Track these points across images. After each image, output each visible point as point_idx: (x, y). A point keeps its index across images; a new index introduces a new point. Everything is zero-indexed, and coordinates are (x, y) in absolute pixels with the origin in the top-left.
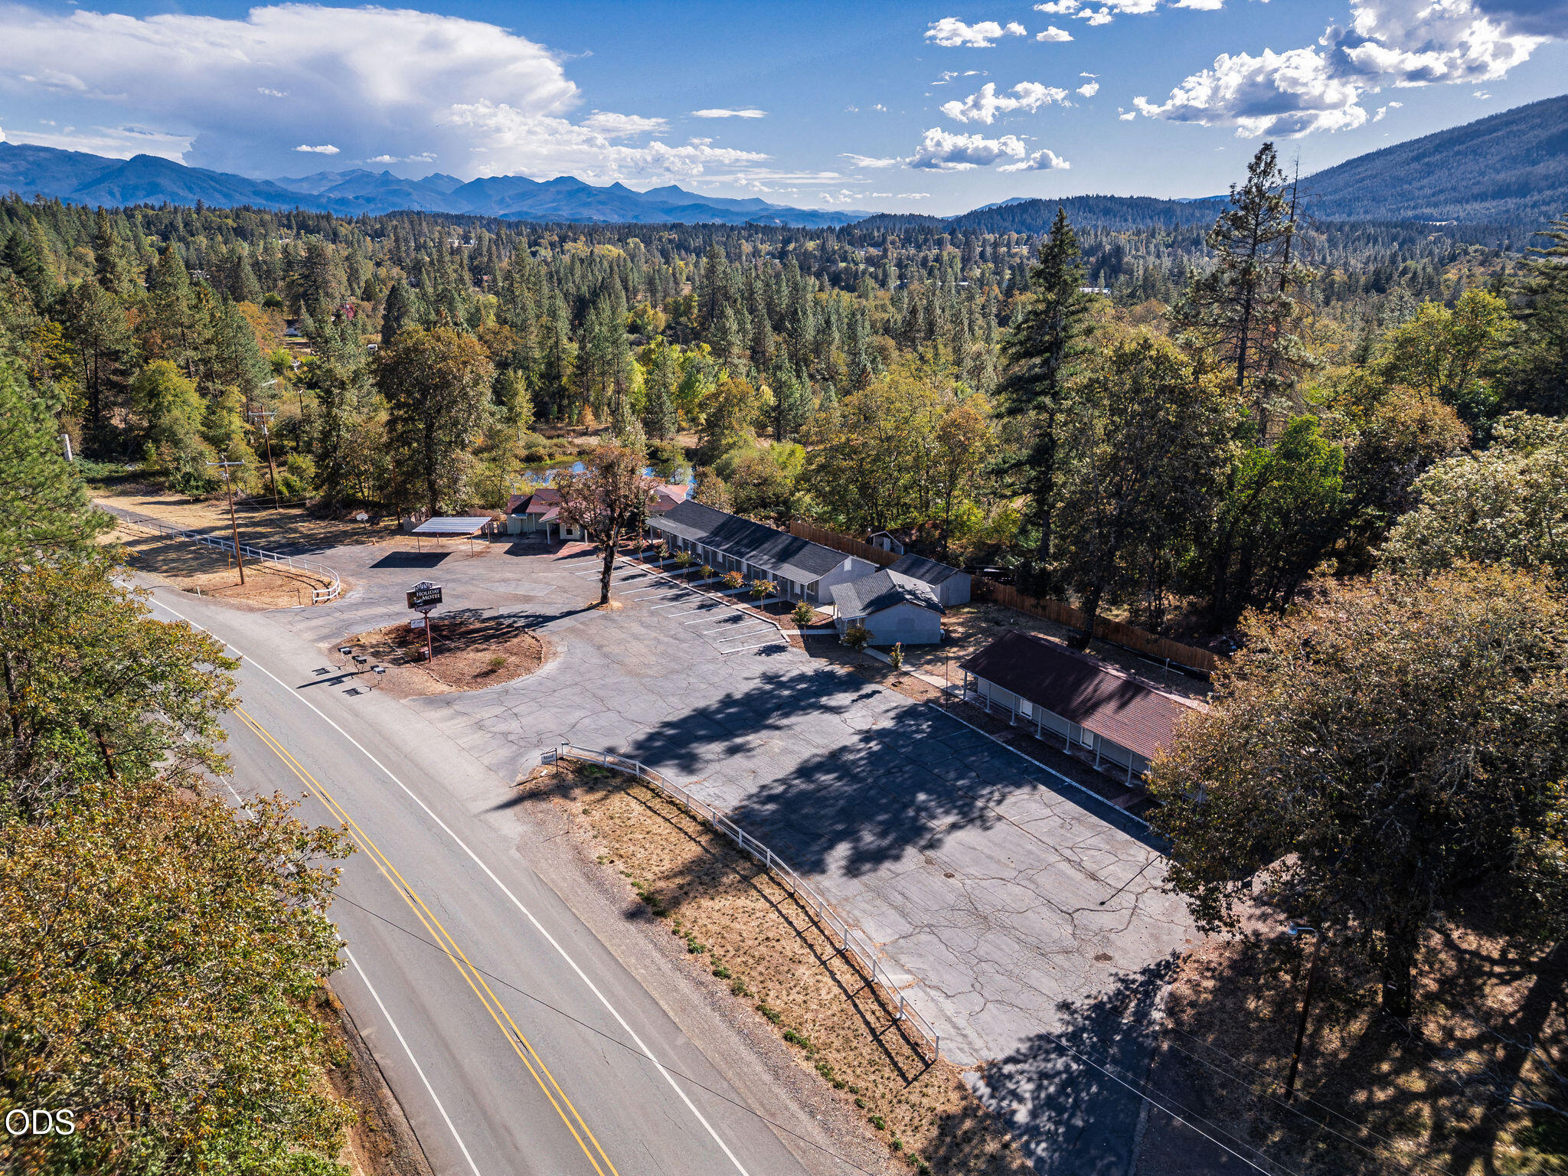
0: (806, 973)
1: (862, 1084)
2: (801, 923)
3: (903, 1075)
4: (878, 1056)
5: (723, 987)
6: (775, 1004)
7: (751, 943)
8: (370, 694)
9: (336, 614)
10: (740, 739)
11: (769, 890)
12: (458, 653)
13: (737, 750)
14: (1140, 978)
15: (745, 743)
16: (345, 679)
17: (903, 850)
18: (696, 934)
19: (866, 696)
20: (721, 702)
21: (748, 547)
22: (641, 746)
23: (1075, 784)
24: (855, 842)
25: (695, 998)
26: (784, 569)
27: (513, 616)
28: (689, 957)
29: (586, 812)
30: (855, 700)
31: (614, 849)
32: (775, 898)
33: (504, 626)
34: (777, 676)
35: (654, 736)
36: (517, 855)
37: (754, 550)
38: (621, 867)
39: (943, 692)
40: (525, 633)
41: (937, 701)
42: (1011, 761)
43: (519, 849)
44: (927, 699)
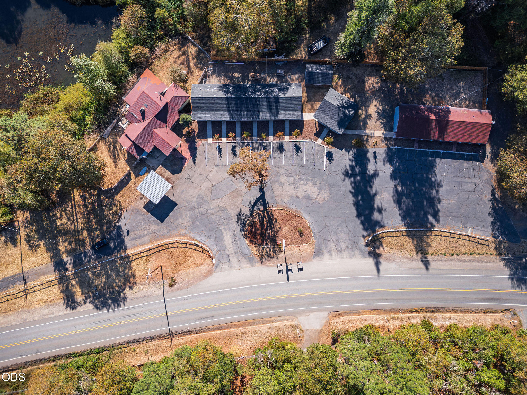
0: (460, 242)
1: (484, 251)
2: (448, 235)
3: (487, 245)
4: (481, 245)
5: (455, 256)
7: (448, 246)
8: (304, 266)
9: (227, 252)
10: (376, 206)
11: (436, 233)
12: (280, 233)
13: (380, 211)
14: (492, 198)
15: (378, 207)
16: (289, 268)
17: (437, 207)
18: (441, 252)
19: (375, 157)
20: (353, 196)
21: (254, 111)
22: (365, 229)
23: (443, 151)
24: (429, 214)
25: (458, 263)
26: (283, 115)
27: (253, 207)
28: (446, 257)
29: (391, 248)
30: (376, 162)
31: (407, 251)
32: (440, 234)
33: (261, 213)
34: (347, 172)
35: (362, 223)
36: (402, 269)
37: (259, 111)
38: (414, 253)
39: (386, 138)
40: (271, 210)
41: (390, 144)
42: (426, 154)
43: (401, 267)
44: (387, 144)
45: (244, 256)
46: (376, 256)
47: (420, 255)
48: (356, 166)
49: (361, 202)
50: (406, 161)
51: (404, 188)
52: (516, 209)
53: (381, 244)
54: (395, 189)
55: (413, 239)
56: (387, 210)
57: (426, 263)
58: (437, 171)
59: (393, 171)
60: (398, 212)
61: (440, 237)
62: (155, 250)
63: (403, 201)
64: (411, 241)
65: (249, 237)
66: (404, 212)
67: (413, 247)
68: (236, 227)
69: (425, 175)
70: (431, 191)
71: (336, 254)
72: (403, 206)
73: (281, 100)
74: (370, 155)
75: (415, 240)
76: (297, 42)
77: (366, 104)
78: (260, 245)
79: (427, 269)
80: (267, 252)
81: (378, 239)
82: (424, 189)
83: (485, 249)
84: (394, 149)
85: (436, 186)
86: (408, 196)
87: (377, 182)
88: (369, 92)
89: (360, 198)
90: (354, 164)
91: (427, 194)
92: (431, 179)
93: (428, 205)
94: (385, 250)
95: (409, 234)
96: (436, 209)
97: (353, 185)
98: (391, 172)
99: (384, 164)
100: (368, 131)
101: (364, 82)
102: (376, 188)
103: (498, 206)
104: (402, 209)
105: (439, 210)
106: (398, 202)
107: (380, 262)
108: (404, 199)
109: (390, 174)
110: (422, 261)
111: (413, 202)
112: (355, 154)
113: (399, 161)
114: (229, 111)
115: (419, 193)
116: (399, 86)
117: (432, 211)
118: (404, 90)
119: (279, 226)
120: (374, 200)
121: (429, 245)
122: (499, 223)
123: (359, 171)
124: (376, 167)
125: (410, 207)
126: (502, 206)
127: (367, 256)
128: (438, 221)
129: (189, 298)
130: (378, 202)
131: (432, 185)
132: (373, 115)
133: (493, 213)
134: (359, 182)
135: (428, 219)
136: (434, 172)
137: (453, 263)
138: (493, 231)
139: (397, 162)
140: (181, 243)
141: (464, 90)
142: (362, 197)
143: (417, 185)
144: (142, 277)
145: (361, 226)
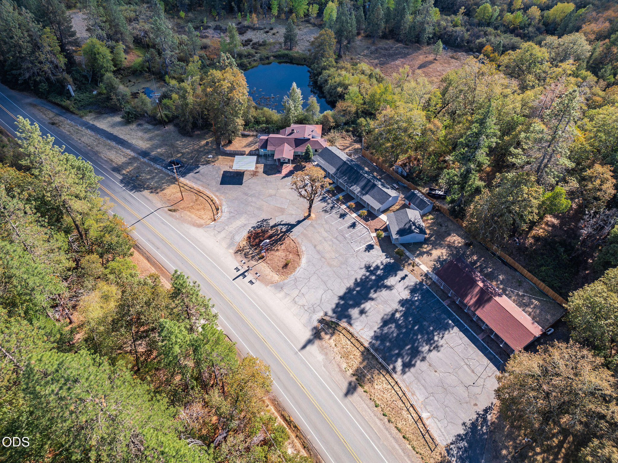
0: (404, 413)
1: (422, 452)
2: (400, 393)
3: (431, 449)
4: (425, 443)
5: (386, 419)
6: (399, 426)
7: (390, 402)
8: (257, 283)
9: (226, 228)
10: (362, 306)
11: (391, 380)
12: (273, 252)
13: (362, 312)
14: (482, 413)
15: (364, 309)
16: (246, 274)
17: (416, 362)
18: (376, 399)
19: (403, 278)
20: (355, 284)
21: (352, 181)
22: (334, 311)
23: (468, 328)
24: (403, 358)
25: (381, 426)
26: (368, 199)
27: (280, 225)
28: (376, 409)
29: (335, 345)
30: (400, 281)
31: (347, 363)
32: (393, 384)
33: (279, 232)
34: (370, 267)
35: (338, 305)
36: (324, 369)
37: (355, 184)
38: (351, 371)
39: (426, 275)
40: (288, 236)
41: (426, 281)
42: (450, 316)
43: (324, 367)
44: (423, 280)
45: (233, 238)
46: (317, 335)
47: (354, 379)
48: (381, 270)
49: (355, 292)
50: (426, 303)
51: (402, 318)
52: (500, 454)
53: (333, 334)
54: (393, 311)
55: (363, 360)
56: (368, 318)
57: (351, 390)
58: (446, 336)
59: (407, 299)
60: (376, 329)
61: (390, 387)
62: (194, 191)
63: (390, 326)
64: (360, 360)
65: (252, 235)
66: (381, 334)
67: (355, 367)
68: (254, 222)
69: (431, 328)
70: (424, 344)
71: (290, 301)
72: (386, 330)
73: (376, 188)
74: (400, 274)
75: (365, 363)
76: (425, 183)
77: (436, 245)
78: (251, 245)
79: (346, 394)
80: (248, 253)
81: (334, 328)
82: (419, 337)
83: (425, 451)
84: (425, 287)
85: (434, 345)
86: (398, 327)
87: (384, 293)
88: (446, 243)
89: (358, 289)
90: (382, 267)
91: (419, 343)
92: (434, 336)
93: (409, 351)
94: (329, 341)
95: (365, 354)
96: (413, 362)
97: (364, 277)
98: (405, 298)
99: (405, 288)
100: (417, 260)
101: (449, 235)
102: (378, 296)
103: (482, 428)
104: (382, 330)
105: (414, 365)
106: (385, 323)
107: (313, 343)
108: (393, 326)
109: (401, 299)
110: (350, 384)
111: (398, 335)
112: (389, 263)
113: (420, 298)
114: (338, 170)
115: (411, 335)
116: (475, 258)
117: (408, 360)
118: (476, 264)
119: (279, 248)
120: (367, 301)
121: (371, 381)
122: (466, 444)
123: (379, 275)
124: (396, 284)
125: (391, 337)
126: (487, 432)
127: (310, 328)
128: (404, 372)
129: (166, 225)
130: (367, 305)
131: (430, 341)
132: (433, 255)
133: (470, 428)
134: (371, 280)
135: (396, 361)
136: (443, 334)
137: (378, 421)
138: (452, 444)
139: (418, 297)
140: (212, 201)
141: (534, 308)
142: (360, 290)
143: (416, 328)
144: (165, 195)
145: (334, 306)
